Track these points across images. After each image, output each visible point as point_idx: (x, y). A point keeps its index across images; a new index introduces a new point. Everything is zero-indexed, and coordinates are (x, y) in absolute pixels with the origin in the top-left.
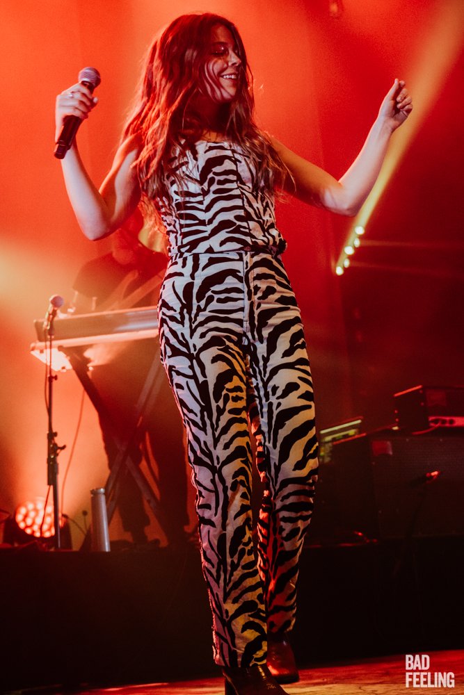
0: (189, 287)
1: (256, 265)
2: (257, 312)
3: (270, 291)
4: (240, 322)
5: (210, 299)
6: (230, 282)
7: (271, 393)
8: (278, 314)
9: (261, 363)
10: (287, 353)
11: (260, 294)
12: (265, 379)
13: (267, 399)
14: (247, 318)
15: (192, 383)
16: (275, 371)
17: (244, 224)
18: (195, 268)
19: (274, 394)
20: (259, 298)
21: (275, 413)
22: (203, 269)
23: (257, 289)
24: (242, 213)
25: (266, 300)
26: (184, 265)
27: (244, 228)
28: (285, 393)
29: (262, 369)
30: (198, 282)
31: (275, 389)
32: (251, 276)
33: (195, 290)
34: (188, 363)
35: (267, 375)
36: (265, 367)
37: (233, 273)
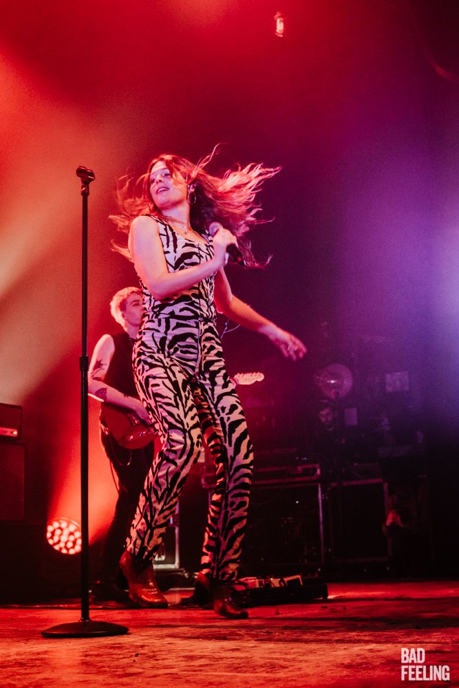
0: (163, 340)
1: (206, 331)
2: (203, 362)
3: (212, 348)
4: (193, 368)
5: (176, 350)
6: (189, 340)
7: (221, 411)
8: (216, 364)
9: (210, 392)
10: (225, 386)
11: (206, 350)
12: (215, 402)
13: (219, 415)
14: (198, 366)
15: (167, 382)
16: (220, 397)
17: (197, 301)
18: (168, 327)
19: (223, 412)
20: (206, 353)
21: (227, 424)
22: (173, 330)
23: (205, 346)
24: (196, 292)
25: (209, 355)
26: (160, 325)
27: (197, 303)
28: (231, 411)
29: (210, 396)
30: (170, 337)
31: (223, 409)
32: (203, 338)
33: (167, 342)
34: (163, 370)
35: (216, 400)
36: (213, 395)
37: (192, 335)
